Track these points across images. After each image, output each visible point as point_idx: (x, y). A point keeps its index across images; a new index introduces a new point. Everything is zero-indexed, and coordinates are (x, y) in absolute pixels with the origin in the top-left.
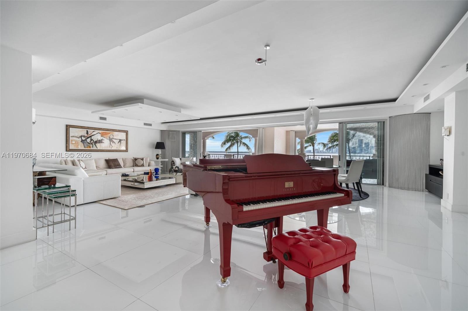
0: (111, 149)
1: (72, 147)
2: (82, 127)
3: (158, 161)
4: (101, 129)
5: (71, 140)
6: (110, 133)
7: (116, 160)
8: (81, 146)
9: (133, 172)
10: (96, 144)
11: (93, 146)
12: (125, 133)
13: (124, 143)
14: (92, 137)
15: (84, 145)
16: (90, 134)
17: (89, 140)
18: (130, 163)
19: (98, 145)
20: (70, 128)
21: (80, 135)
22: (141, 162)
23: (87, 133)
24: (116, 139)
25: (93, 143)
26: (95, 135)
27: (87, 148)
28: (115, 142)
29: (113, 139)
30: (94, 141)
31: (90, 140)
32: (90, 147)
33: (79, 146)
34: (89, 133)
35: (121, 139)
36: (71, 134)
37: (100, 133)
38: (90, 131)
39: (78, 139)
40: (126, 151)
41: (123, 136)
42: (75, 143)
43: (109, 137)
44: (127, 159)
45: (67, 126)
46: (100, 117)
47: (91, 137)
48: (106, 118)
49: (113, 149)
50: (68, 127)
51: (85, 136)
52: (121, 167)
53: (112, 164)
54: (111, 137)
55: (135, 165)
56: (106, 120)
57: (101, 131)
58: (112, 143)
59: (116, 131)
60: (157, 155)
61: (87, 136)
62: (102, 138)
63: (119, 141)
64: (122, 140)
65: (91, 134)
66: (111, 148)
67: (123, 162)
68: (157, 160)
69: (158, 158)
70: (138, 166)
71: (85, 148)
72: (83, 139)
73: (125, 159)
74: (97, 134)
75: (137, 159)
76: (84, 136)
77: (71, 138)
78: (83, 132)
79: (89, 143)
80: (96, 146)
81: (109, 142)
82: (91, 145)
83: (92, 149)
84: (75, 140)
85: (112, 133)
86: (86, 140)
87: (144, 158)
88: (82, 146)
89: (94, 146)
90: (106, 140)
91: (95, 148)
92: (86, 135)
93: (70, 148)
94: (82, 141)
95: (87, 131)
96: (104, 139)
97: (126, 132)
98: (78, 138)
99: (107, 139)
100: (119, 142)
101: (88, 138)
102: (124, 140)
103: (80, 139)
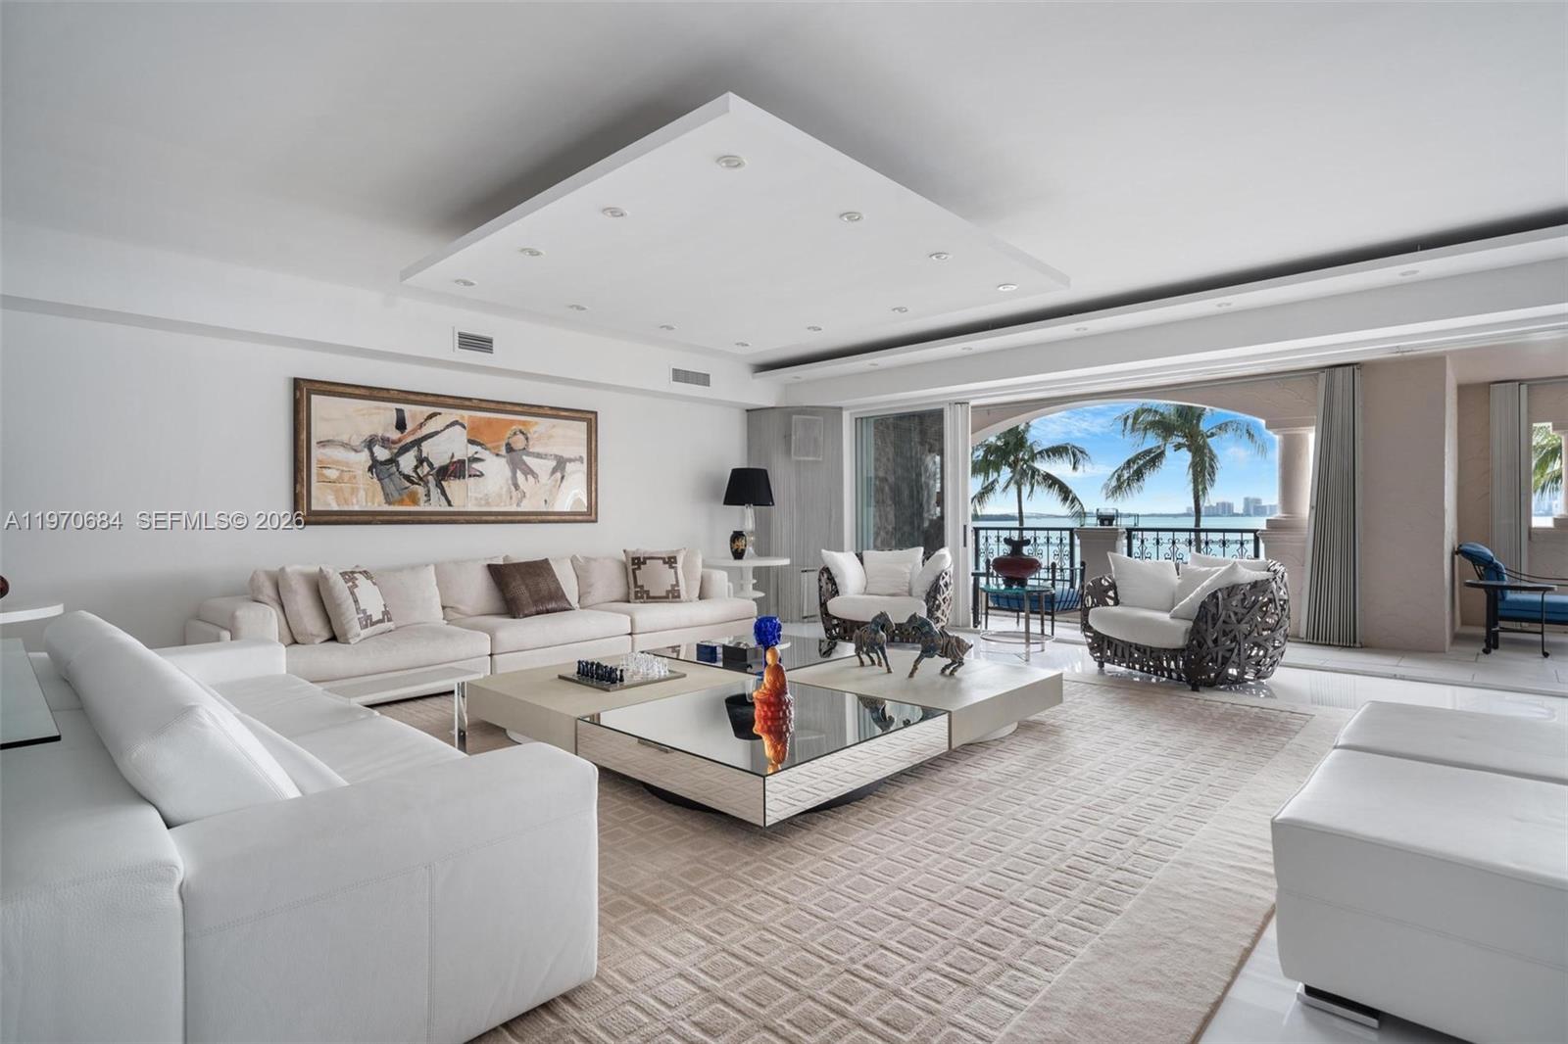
0: (514, 508)
1: (323, 499)
2: (375, 393)
3: (741, 568)
4: (467, 403)
5: (320, 461)
6: (512, 422)
7: (540, 569)
8: (367, 496)
9: (630, 634)
10: (443, 482)
11: (428, 495)
12: (584, 425)
13: (577, 474)
14: (425, 445)
15: (383, 488)
16: (414, 431)
17: (407, 462)
18: (608, 581)
19: (453, 486)
20: (313, 396)
21: (366, 433)
22: (659, 578)
23: (401, 425)
24: (539, 456)
25: (430, 478)
26: (436, 433)
27: (401, 502)
28: (535, 469)
29: (529, 454)
30: (436, 465)
31: (415, 463)
32: (415, 501)
33: (361, 496)
34: (410, 427)
35: (566, 455)
36: (319, 430)
37: (464, 427)
38: (414, 417)
39: (353, 453)
40: (590, 515)
41: (569, 438)
42: (339, 481)
43: (508, 446)
44: (595, 560)
45: (297, 383)
46: (461, 336)
47: (418, 443)
48: (490, 341)
49: (526, 506)
50: (303, 390)
51: (388, 440)
52: (568, 606)
53: (521, 590)
54: (519, 444)
55: (636, 592)
56: (490, 350)
57: (466, 414)
58: (519, 474)
59: (541, 411)
60: (737, 536)
61: (400, 440)
62: (472, 449)
63: (554, 463)
64: (570, 460)
65: (421, 425)
66: (518, 505)
67: (578, 577)
68: (738, 563)
69: (738, 555)
70: (649, 597)
71: (389, 503)
72: (382, 454)
73: (588, 560)
74: (448, 427)
75: (645, 559)
76: (386, 442)
77: (317, 453)
78: (379, 418)
79: (408, 478)
80: (444, 493)
81: (508, 473)
82: (420, 490)
83: (423, 507)
84: (337, 462)
85: (524, 423)
86: (393, 461)
87: (678, 551)
88: (374, 496)
89: (435, 492)
90: (495, 458)
91: (437, 505)
92: (395, 435)
93: (313, 508)
94: (375, 466)
95: (400, 412)
96: (481, 453)
97: (589, 419)
98: (356, 451)
99: (497, 455)
100: (554, 471)
101: (405, 449)
102: (581, 459)
103: (363, 458)
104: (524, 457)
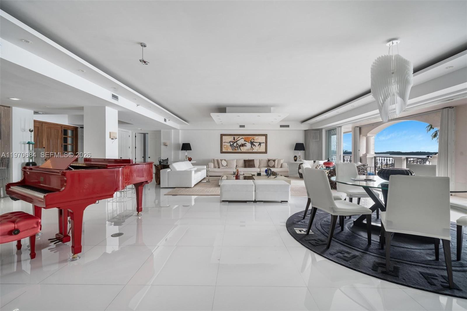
0: (252, 151)
1: (224, 150)
2: (231, 135)
4: (244, 135)
6: (251, 137)
7: (252, 161)
8: (230, 150)
10: (240, 148)
11: (238, 149)
13: (263, 145)
14: (238, 142)
16: (236, 140)
17: (235, 144)
18: (264, 163)
19: (242, 148)
21: (230, 141)
23: (234, 139)
24: (256, 142)
27: (234, 150)
28: (255, 145)
30: (239, 145)
33: (229, 149)
34: (235, 139)
35: (261, 142)
36: (224, 141)
37: (243, 139)
38: (236, 137)
40: (266, 152)
41: (262, 139)
42: (226, 147)
43: (251, 141)
44: (263, 160)
45: (221, 135)
46: (240, 126)
47: (236, 142)
48: (244, 126)
49: (254, 151)
50: (222, 135)
52: (254, 167)
53: (247, 164)
54: (253, 141)
55: (268, 166)
56: (244, 127)
58: (252, 146)
59: (257, 135)
60: (295, 157)
62: (245, 142)
63: (259, 144)
64: (262, 143)
65: (237, 139)
67: (259, 163)
68: (296, 162)
69: (295, 160)
72: (232, 143)
75: (270, 160)
76: (232, 142)
77: (223, 144)
78: (231, 139)
79: (235, 147)
80: (240, 149)
82: (237, 148)
84: (226, 145)
86: (233, 144)
87: (276, 159)
89: (239, 149)
91: (239, 151)
92: (233, 141)
93: (223, 151)
94: (231, 145)
95: (234, 137)
96: (247, 143)
97: (266, 136)
100: (259, 145)
101: (235, 143)
102: (264, 143)
103: (229, 144)
104: (254, 143)
